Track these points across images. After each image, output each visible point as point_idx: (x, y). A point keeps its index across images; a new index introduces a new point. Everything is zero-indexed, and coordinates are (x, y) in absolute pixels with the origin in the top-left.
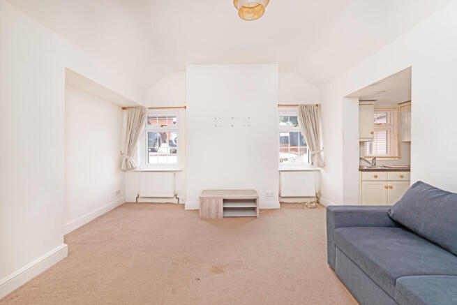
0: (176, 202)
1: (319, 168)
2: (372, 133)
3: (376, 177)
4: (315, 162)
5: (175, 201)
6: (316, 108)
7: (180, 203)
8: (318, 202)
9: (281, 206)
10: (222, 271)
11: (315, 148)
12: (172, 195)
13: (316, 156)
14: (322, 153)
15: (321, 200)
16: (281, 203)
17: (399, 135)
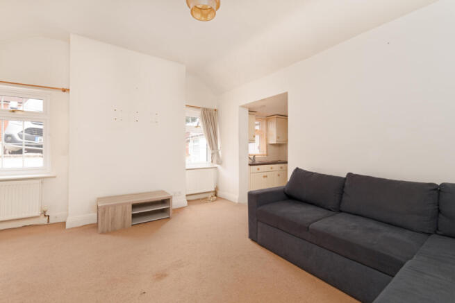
0: (46, 223)
1: (216, 166)
2: (254, 136)
3: (258, 169)
4: (215, 161)
5: (44, 221)
6: (214, 112)
7: (51, 221)
8: (216, 196)
9: (188, 204)
10: (166, 275)
11: (215, 147)
12: (37, 213)
13: (215, 155)
14: (220, 153)
15: (219, 194)
16: (188, 201)
17: (267, 139)
